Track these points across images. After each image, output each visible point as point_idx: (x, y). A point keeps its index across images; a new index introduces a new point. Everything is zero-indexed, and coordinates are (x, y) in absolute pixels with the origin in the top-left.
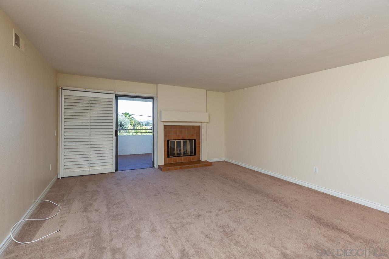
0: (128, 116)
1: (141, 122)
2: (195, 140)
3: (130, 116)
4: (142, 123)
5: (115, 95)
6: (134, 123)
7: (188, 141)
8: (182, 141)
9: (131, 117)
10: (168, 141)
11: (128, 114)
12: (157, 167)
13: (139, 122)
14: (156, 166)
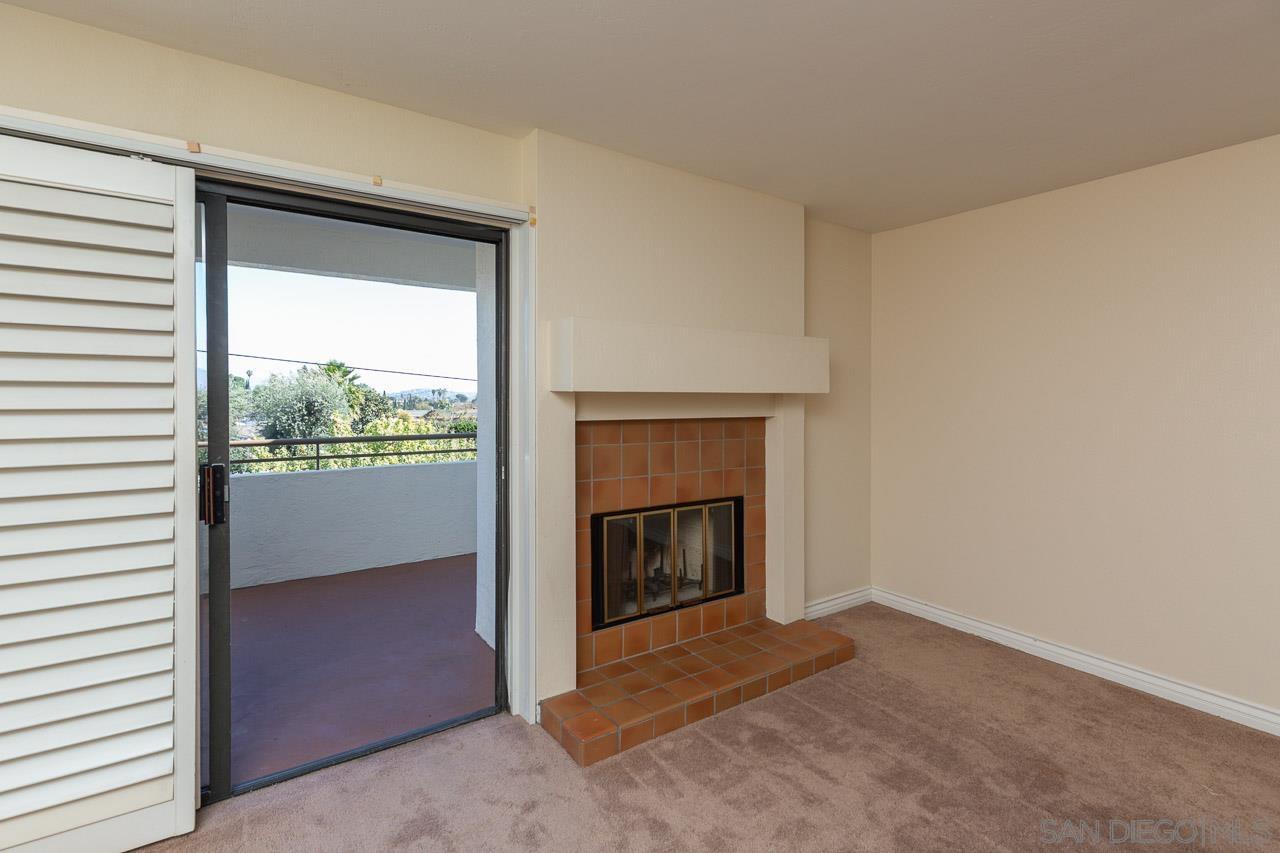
0: (338, 374)
1: (389, 393)
2: (739, 501)
3: (346, 373)
4: (392, 399)
5: (190, 173)
6: (363, 401)
7: (705, 509)
8: (674, 514)
9: (350, 376)
10: (597, 520)
11: (339, 366)
12: (532, 716)
13: (381, 395)
14: (524, 703)
